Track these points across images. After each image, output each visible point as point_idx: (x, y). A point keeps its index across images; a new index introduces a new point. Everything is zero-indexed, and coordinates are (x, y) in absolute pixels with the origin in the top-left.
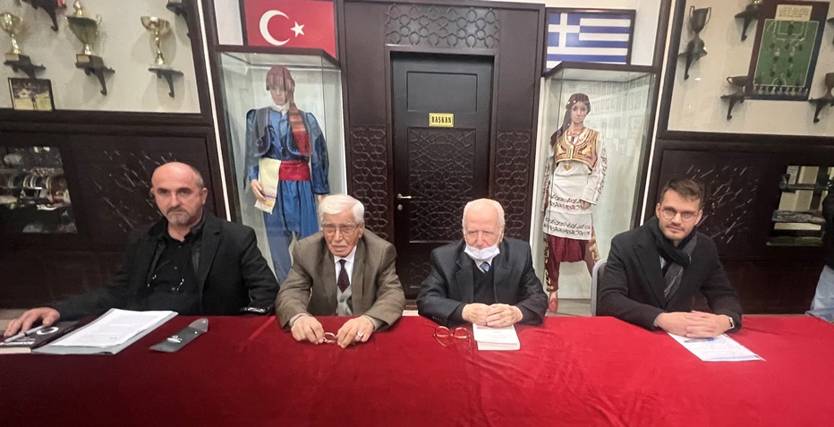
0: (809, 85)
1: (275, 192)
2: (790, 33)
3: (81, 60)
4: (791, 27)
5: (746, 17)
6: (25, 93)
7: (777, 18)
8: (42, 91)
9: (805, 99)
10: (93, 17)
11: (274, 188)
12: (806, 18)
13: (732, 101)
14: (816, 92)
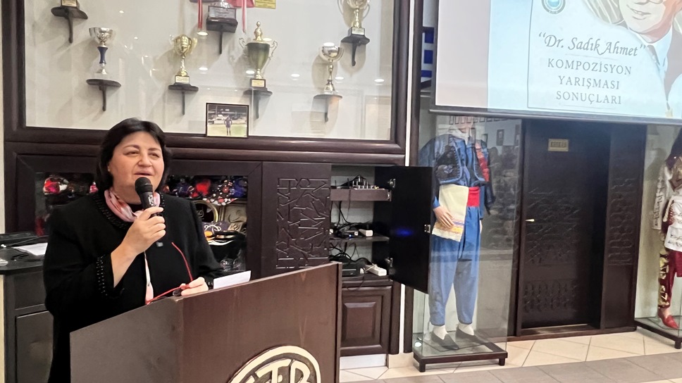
1: (462, 219)
3: (256, 84)
6: (220, 119)
8: (239, 117)
11: (462, 214)
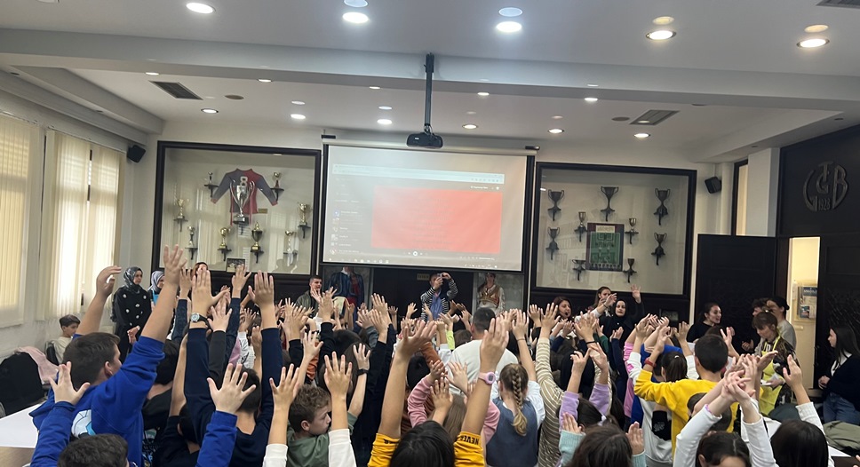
0: (621, 263)
2: (605, 238)
3: (254, 248)
4: (605, 236)
5: (580, 230)
6: (233, 265)
7: (597, 231)
9: (621, 270)
10: (262, 230)
12: (614, 232)
13: (579, 271)
14: (626, 267)
